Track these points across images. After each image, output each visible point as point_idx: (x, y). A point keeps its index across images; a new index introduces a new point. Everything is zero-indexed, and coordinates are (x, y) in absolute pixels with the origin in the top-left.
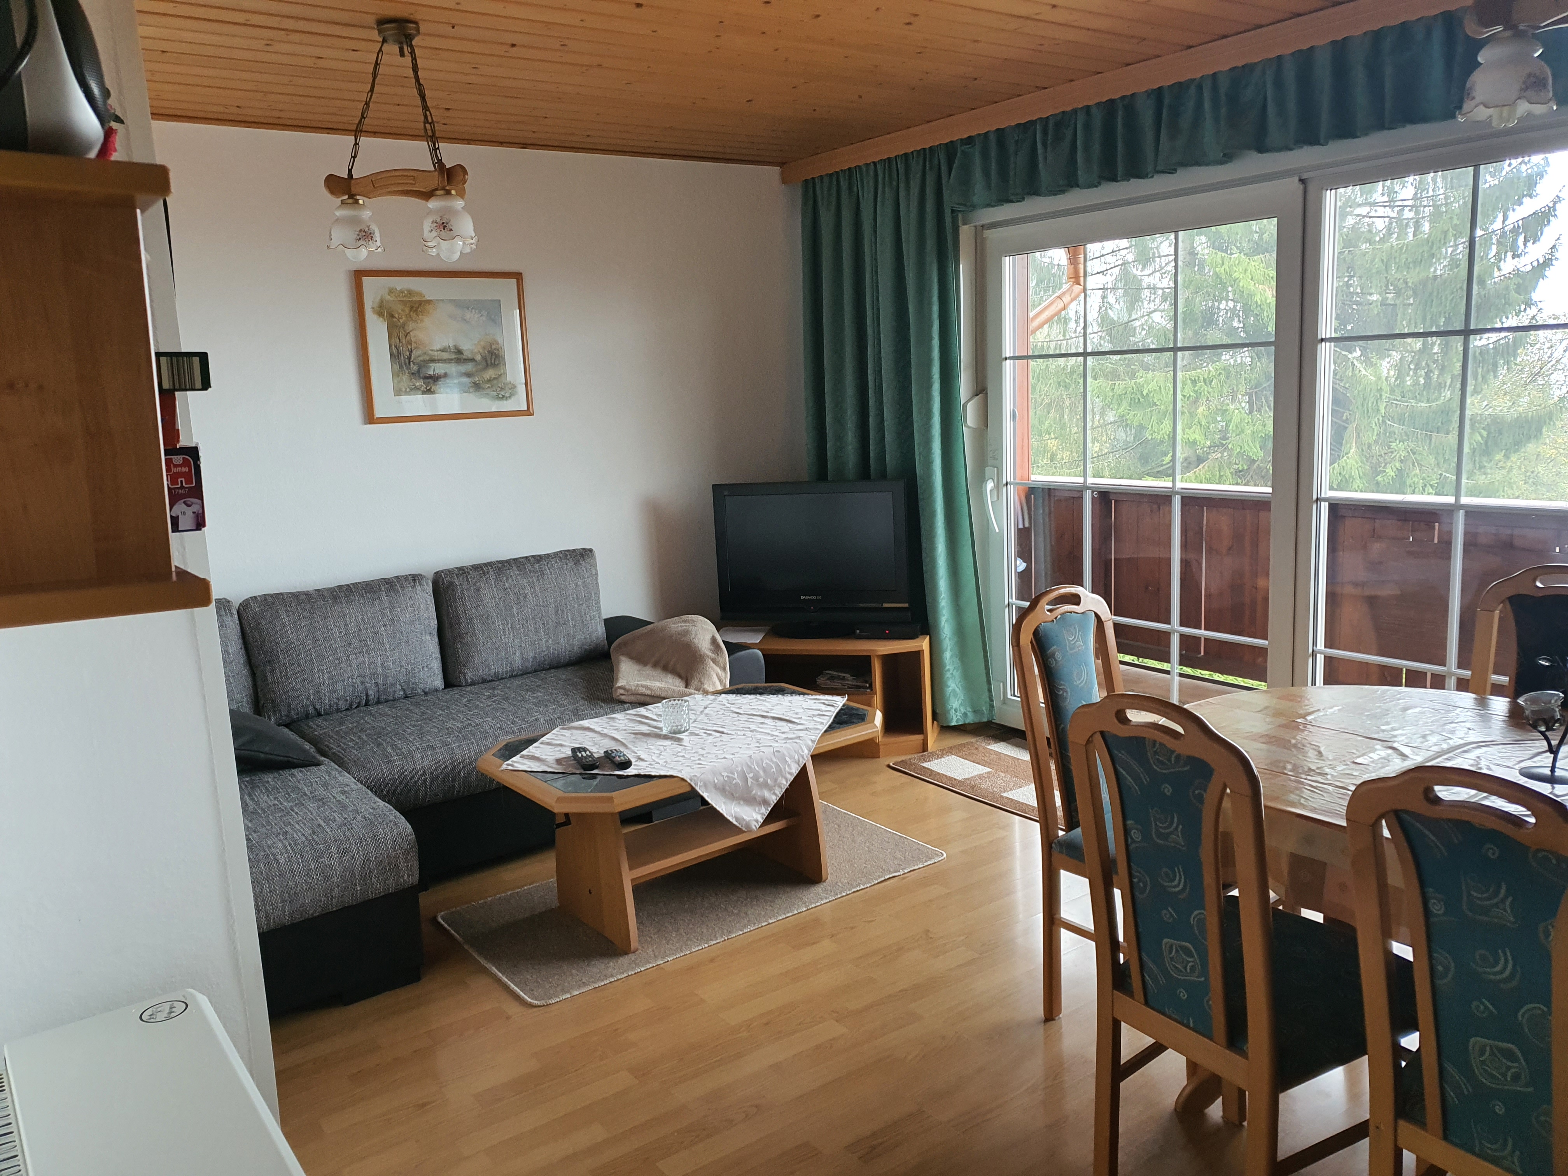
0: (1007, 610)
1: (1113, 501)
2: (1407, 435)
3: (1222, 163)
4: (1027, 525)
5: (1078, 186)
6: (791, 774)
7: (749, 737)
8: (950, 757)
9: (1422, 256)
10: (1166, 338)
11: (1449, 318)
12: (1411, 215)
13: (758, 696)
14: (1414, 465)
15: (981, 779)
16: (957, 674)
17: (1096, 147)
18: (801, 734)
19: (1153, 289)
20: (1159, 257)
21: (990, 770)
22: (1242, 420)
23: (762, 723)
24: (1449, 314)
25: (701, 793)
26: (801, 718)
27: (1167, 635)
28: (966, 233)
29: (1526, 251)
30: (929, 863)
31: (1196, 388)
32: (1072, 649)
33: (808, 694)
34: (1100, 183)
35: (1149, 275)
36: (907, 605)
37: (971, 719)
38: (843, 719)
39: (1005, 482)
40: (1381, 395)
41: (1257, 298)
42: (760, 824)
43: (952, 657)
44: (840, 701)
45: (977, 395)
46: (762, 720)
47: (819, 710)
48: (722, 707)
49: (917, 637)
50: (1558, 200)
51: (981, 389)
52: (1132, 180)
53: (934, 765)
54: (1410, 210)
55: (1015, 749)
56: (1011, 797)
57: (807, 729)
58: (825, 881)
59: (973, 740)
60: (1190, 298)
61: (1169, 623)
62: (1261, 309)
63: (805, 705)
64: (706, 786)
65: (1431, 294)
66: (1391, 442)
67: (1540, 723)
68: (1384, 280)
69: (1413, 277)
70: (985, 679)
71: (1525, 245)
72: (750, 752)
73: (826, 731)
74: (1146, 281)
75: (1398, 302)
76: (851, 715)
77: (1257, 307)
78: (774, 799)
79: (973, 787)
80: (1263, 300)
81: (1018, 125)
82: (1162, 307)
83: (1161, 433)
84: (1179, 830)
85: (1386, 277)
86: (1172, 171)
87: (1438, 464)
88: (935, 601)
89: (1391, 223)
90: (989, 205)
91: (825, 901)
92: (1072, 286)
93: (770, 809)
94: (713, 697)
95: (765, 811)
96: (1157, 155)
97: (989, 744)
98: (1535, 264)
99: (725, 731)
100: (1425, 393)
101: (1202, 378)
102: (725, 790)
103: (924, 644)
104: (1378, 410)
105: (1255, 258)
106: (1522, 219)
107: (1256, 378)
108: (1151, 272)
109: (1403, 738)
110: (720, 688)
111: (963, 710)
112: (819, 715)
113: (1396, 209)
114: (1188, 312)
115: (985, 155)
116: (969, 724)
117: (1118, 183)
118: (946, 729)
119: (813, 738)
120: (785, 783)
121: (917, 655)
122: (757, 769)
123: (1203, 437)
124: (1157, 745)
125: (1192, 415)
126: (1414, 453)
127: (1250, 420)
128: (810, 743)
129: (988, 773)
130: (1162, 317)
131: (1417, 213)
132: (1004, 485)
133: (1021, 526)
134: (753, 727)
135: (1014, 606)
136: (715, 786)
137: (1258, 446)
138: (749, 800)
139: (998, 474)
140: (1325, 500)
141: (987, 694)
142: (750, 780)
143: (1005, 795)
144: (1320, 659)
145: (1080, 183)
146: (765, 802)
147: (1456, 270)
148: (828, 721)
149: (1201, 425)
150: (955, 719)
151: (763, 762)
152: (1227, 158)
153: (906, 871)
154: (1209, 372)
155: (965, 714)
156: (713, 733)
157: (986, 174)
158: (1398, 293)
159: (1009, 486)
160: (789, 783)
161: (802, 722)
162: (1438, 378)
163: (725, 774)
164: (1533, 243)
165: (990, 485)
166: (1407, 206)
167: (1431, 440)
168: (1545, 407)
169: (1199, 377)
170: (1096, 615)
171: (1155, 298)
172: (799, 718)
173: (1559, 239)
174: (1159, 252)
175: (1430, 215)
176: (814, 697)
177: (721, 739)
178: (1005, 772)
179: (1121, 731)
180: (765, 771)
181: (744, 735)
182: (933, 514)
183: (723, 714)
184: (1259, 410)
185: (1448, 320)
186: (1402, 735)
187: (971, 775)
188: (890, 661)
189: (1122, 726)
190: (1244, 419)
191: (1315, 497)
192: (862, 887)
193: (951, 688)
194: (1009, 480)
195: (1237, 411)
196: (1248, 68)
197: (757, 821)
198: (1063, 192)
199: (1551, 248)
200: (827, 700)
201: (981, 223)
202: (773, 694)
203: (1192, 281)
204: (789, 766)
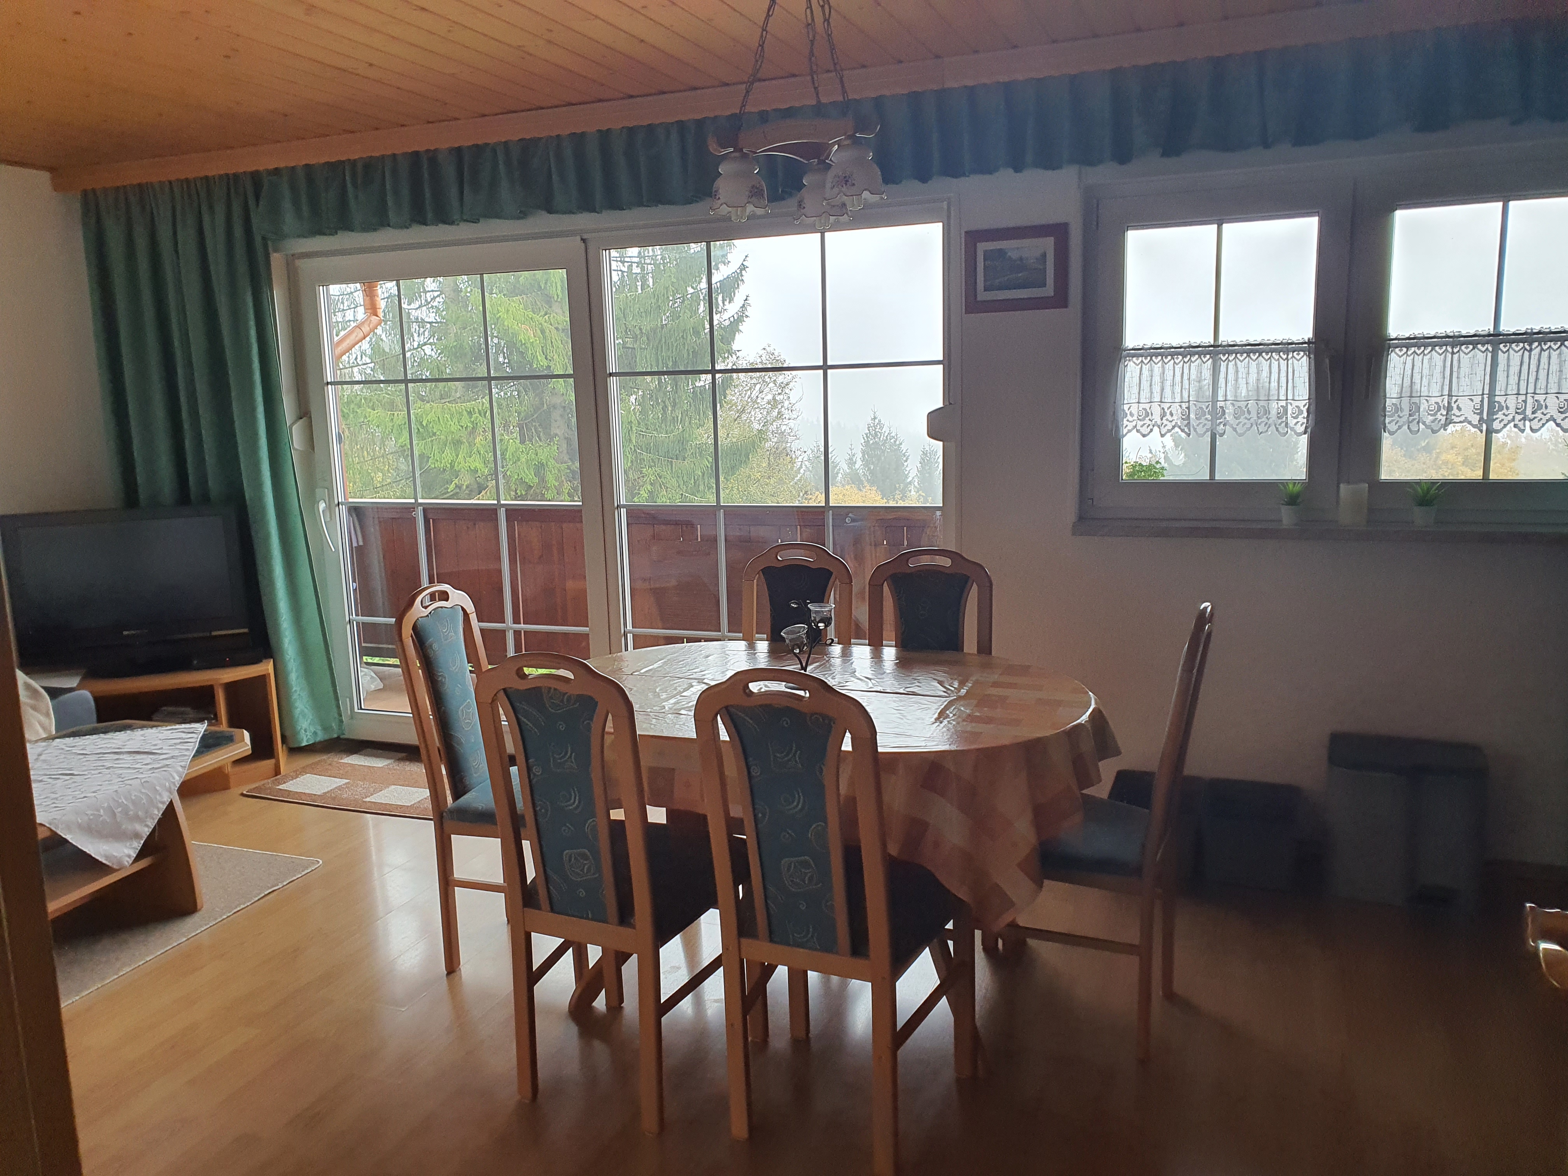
0: (348, 626)
1: (431, 520)
2: (653, 461)
3: (519, 218)
4: (361, 543)
5: (389, 226)
6: (163, 803)
7: (107, 774)
8: (305, 776)
9: (651, 307)
10: (439, 371)
11: (676, 362)
12: (638, 270)
13: (102, 735)
14: (661, 488)
15: (340, 790)
16: (304, 694)
17: (405, 191)
18: (167, 762)
19: (421, 323)
20: (426, 292)
21: (348, 781)
22: (517, 449)
23: (117, 759)
24: (676, 358)
25: (64, 836)
26: (162, 748)
27: (503, 632)
28: (277, 260)
29: (725, 308)
30: (306, 871)
31: (472, 419)
32: (446, 640)
33: (159, 726)
34: (410, 225)
35: (417, 309)
36: (246, 630)
37: (321, 737)
38: (208, 744)
39: (336, 502)
40: (631, 427)
41: (521, 337)
42: (133, 859)
43: (297, 678)
44: (201, 728)
45: (301, 418)
46: (117, 756)
47: (180, 738)
48: (61, 751)
49: (261, 661)
50: (743, 267)
51: (304, 413)
52: (440, 225)
53: (292, 786)
54: (637, 267)
55: (368, 758)
56: (374, 801)
57: (172, 757)
58: (200, 910)
59: (325, 757)
60: (459, 333)
61: (504, 622)
62: (526, 347)
63: (161, 736)
64: (69, 829)
65: (660, 341)
66: (641, 468)
67: (796, 647)
68: (623, 326)
69: (647, 325)
70: (331, 694)
71: (723, 303)
72: (116, 787)
73: (194, 756)
74: (414, 313)
75: (636, 346)
76: (218, 738)
77: (522, 345)
78: (146, 831)
79: (334, 799)
80: (527, 338)
81: (327, 163)
82: (431, 340)
83: (443, 461)
84: (573, 757)
85: (625, 324)
86: (476, 221)
87: (679, 486)
88: (277, 625)
89: (623, 276)
90: (299, 236)
91: (205, 928)
92: (369, 317)
93: (142, 842)
94: (44, 744)
95: (138, 845)
96: (462, 205)
97: (342, 759)
98: (732, 319)
99: (76, 773)
100: (663, 426)
101: (476, 410)
102: (92, 830)
103: (267, 667)
104: (630, 440)
105: (514, 298)
106: (720, 281)
107: (525, 410)
108: (418, 306)
109: (709, 675)
110: (44, 736)
111: (312, 729)
112: (181, 743)
113: (626, 264)
114: (458, 346)
115: (293, 188)
116: (320, 742)
117: (428, 227)
118: (296, 751)
119: (183, 764)
120: (157, 813)
121: (262, 679)
122: (125, 802)
123: (483, 466)
124: (552, 690)
125: (471, 445)
126: (660, 477)
127: (524, 450)
128: (180, 769)
129: (346, 784)
130: (432, 350)
131: (643, 269)
132: (336, 506)
133: (355, 544)
134: (108, 764)
135: (355, 623)
136: (80, 826)
137: (533, 474)
138: (118, 835)
139: (329, 495)
140: (624, 506)
141: (335, 710)
142: (118, 815)
143: (368, 799)
144: (630, 636)
145: (391, 224)
146: (137, 836)
147: (677, 321)
148: (194, 746)
149: (480, 454)
150: (305, 739)
151: (131, 795)
152: (522, 215)
153: (285, 883)
154: (483, 404)
155: (315, 733)
156: (61, 777)
157: (296, 203)
158: (635, 338)
159: (340, 506)
160: (161, 812)
161: (164, 752)
162: (671, 413)
163: (89, 812)
164: (729, 302)
165: (322, 506)
166: (634, 263)
167: (672, 466)
168: (749, 438)
169: (473, 409)
170: (463, 609)
171: (424, 331)
172: (159, 749)
173: (746, 300)
174: (424, 288)
175: (652, 272)
176: (169, 728)
177: (73, 780)
178: (364, 779)
179: (522, 685)
180: (134, 803)
181: (100, 773)
182: (267, 537)
183: (65, 758)
184: (531, 440)
185: (675, 363)
186: (709, 674)
187: (329, 789)
188: (231, 688)
189: (522, 681)
190: (519, 449)
191: (616, 505)
192: (242, 906)
193: (299, 709)
194: (340, 501)
195: (511, 441)
196: (535, 141)
197: (129, 856)
198: (375, 230)
199: (742, 307)
200: (185, 728)
201: (292, 252)
202: (120, 731)
203: (459, 317)
204: (160, 795)
